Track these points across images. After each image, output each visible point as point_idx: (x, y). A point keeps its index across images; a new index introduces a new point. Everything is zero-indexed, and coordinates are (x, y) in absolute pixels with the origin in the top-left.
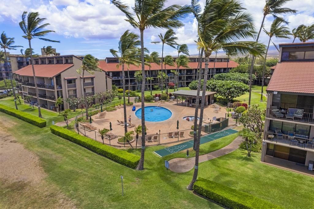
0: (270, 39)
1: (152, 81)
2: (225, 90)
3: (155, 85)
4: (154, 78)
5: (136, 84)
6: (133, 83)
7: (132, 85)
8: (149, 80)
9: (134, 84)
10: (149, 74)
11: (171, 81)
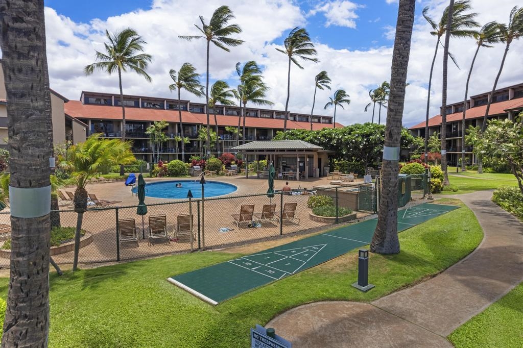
0: (439, 41)
1: (187, 145)
2: (357, 137)
3: (193, 155)
4: (190, 141)
5: (150, 151)
6: (143, 149)
7: (141, 152)
8: (180, 143)
9: (146, 151)
10: (179, 131)
11: (226, 151)
